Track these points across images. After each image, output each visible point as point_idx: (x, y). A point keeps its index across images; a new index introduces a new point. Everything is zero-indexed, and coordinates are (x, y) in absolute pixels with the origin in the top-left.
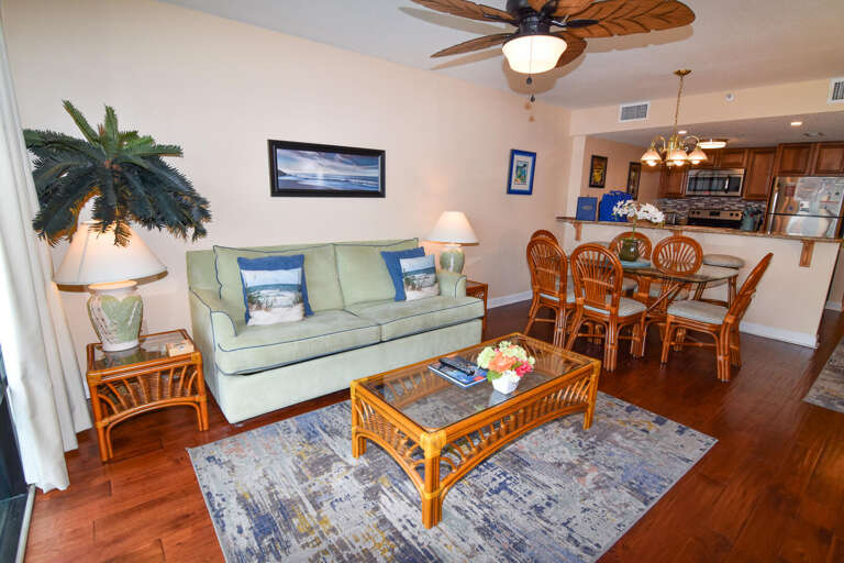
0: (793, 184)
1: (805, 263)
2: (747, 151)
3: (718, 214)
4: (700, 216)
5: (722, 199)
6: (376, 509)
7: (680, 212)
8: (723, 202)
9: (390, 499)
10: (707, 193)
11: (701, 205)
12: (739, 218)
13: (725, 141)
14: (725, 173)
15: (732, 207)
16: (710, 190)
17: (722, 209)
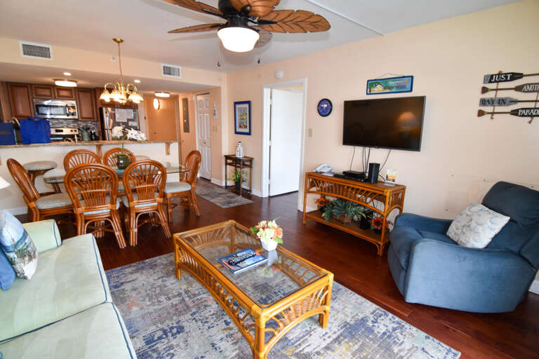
0: (113, 112)
3: (62, 131)
6: (318, 353)
9: (308, 346)
13: (76, 82)
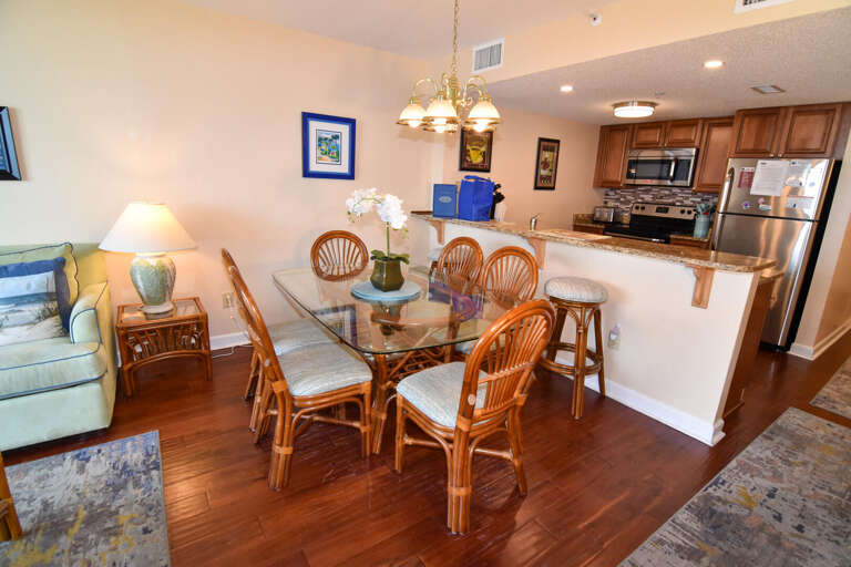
0: (750, 169)
1: (700, 301)
2: (700, 122)
3: (666, 210)
4: (644, 213)
5: (674, 190)
7: (623, 207)
8: (675, 194)
10: (655, 182)
11: (648, 198)
12: (691, 217)
13: (653, 105)
14: (671, 154)
15: (686, 202)
16: (660, 178)
17: (674, 204)
